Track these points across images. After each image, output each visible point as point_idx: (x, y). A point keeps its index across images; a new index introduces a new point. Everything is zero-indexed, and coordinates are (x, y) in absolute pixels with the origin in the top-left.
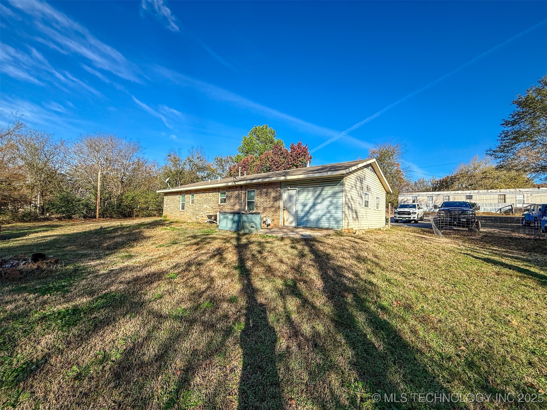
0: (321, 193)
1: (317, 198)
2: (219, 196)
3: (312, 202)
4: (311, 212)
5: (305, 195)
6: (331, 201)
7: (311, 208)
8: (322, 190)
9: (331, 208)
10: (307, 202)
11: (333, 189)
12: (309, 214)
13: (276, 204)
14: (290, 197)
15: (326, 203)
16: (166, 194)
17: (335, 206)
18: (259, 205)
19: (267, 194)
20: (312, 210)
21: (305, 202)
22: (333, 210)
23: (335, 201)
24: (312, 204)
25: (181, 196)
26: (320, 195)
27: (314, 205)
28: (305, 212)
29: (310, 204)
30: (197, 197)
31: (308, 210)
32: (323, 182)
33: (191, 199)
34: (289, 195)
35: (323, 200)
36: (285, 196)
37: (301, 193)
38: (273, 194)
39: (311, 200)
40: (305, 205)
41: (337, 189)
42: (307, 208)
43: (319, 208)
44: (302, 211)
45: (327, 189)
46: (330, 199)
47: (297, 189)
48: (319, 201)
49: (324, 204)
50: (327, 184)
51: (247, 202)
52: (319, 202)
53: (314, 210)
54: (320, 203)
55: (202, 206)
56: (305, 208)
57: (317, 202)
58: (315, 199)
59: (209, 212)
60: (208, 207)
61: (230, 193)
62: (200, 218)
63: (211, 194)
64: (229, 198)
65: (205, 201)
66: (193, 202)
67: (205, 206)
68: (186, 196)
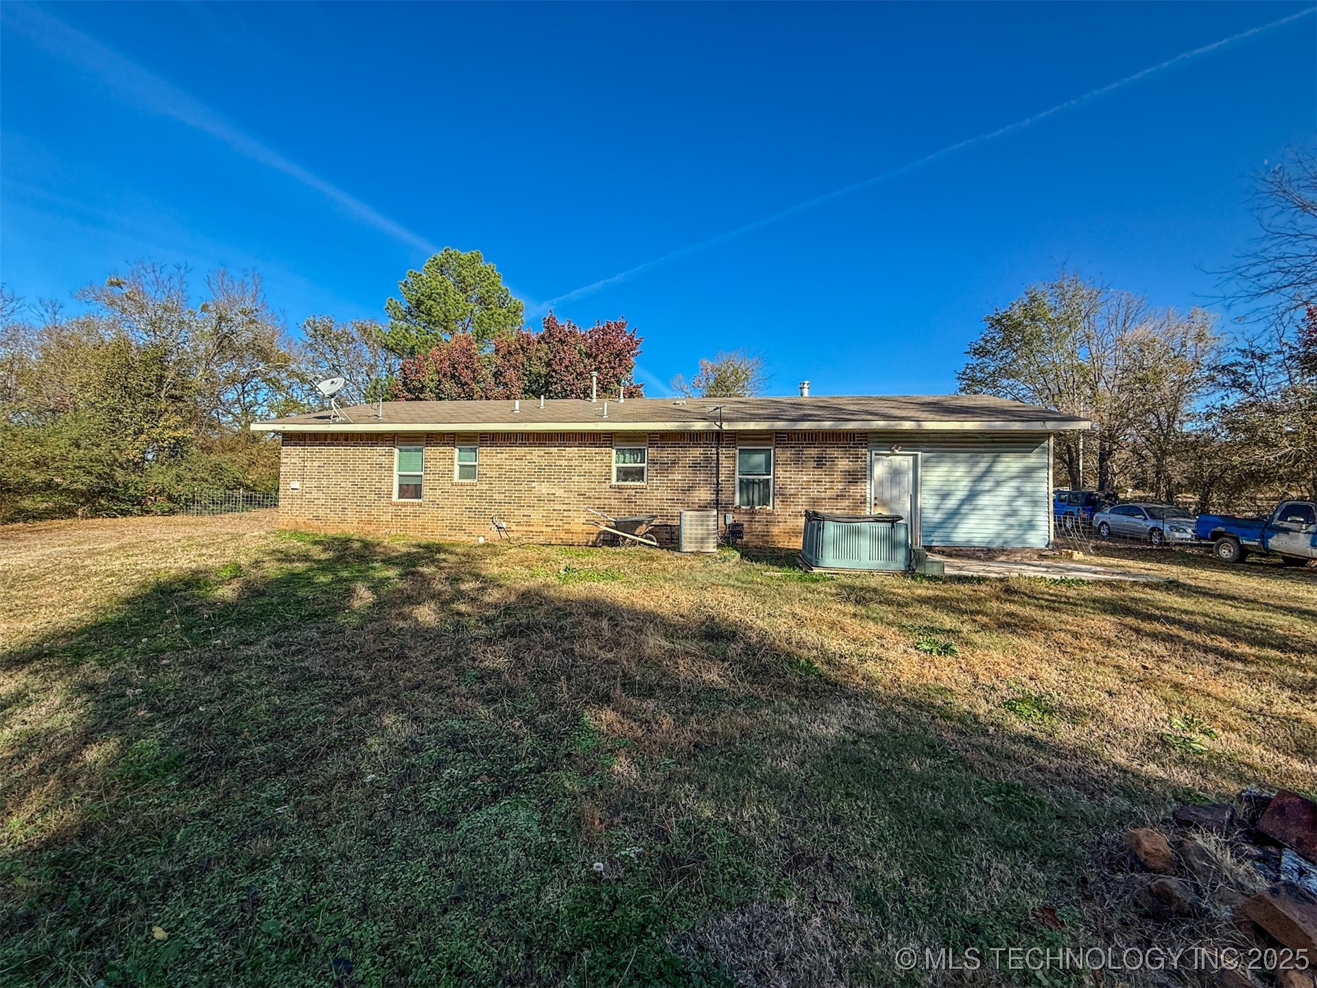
0: (990, 466)
1: (980, 478)
2: (614, 459)
3: (967, 488)
4: (963, 511)
5: (945, 469)
6: (1018, 489)
7: (963, 502)
8: (994, 462)
9: (1019, 503)
10: (953, 488)
11: (1026, 460)
12: (958, 517)
13: (856, 490)
14: (895, 473)
15: (1007, 490)
16: (291, 439)
17: (1029, 499)
18: (792, 491)
19: (820, 462)
20: (966, 508)
21: (945, 488)
22: (1025, 509)
23: (1028, 487)
24: (966, 493)
25: (396, 451)
26: (988, 471)
27: (972, 495)
28: (945, 511)
29: (960, 493)
30: (487, 457)
31: (955, 507)
32: (993, 442)
33: (456, 463)
34: (891, 467)
35: (998, 484)
36: (880, 470)
37: (932, 464)
38: (843, 464)
39: (963, 483)
40: (945, 496)
41: (1033, 460)
42: (952, 503)
43: (987, 503)
44: (937, 509)
45: (1007, 459)
46: (1014, 483)
47: (920, 453)
48: (987, 485)
49: (1003, 493)
50: (1008, 447)
51: (737, 481)
52: (986, 488)
53: (971, 507)
54: (989, 491)
55: (524, 487)
56: (945, 502)
57: (979, 488)
58: (974, 481)
59: (565, 507)
60: (560, 492)
61: (667, 454)
62: (520, 528)
63: (572, 451)
64: (666, 468)
65: (541, 473)
66: (468, 472)
67: (543, 489)
68: (430, 452)
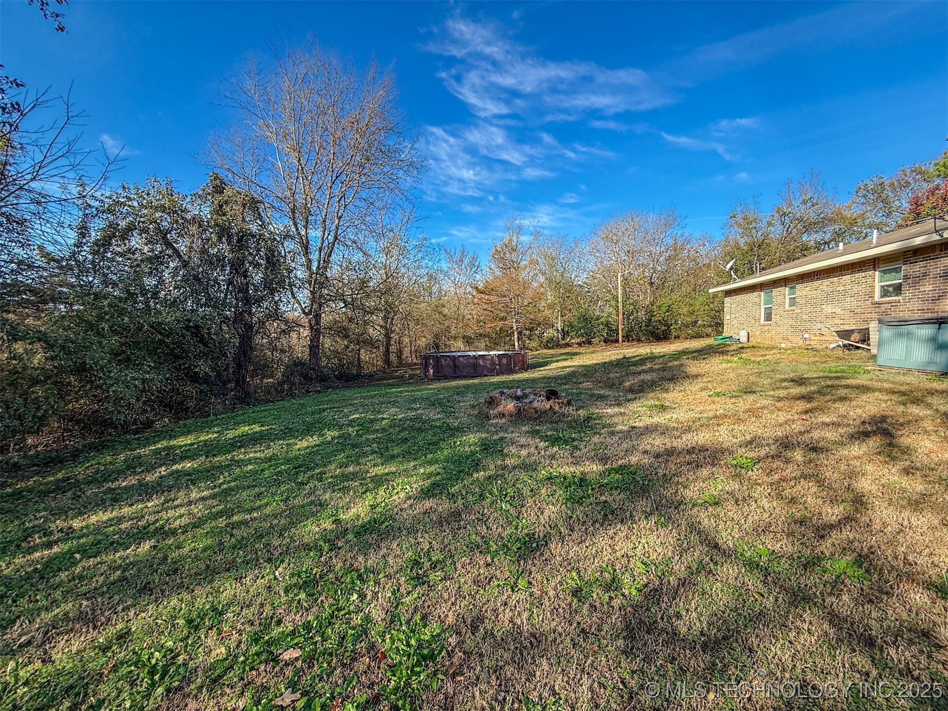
2: (877, 280)
16: (729, 293)
25: (762, 293)
30: (803, 290)
33: (787, 297)
55: (819, 309)
59: (842, 322)
60: (838, 311)
61: (918, 268)
62: (816, 338)
63: (847, 278)
64: (917, 280)
65: (829, 298)
66: (793, 302)
67: (828, 309)
68: (776, 292)
